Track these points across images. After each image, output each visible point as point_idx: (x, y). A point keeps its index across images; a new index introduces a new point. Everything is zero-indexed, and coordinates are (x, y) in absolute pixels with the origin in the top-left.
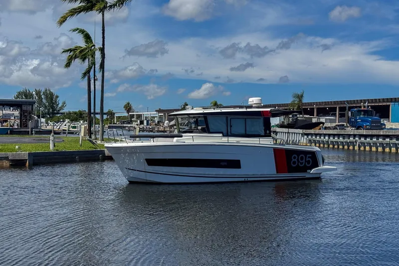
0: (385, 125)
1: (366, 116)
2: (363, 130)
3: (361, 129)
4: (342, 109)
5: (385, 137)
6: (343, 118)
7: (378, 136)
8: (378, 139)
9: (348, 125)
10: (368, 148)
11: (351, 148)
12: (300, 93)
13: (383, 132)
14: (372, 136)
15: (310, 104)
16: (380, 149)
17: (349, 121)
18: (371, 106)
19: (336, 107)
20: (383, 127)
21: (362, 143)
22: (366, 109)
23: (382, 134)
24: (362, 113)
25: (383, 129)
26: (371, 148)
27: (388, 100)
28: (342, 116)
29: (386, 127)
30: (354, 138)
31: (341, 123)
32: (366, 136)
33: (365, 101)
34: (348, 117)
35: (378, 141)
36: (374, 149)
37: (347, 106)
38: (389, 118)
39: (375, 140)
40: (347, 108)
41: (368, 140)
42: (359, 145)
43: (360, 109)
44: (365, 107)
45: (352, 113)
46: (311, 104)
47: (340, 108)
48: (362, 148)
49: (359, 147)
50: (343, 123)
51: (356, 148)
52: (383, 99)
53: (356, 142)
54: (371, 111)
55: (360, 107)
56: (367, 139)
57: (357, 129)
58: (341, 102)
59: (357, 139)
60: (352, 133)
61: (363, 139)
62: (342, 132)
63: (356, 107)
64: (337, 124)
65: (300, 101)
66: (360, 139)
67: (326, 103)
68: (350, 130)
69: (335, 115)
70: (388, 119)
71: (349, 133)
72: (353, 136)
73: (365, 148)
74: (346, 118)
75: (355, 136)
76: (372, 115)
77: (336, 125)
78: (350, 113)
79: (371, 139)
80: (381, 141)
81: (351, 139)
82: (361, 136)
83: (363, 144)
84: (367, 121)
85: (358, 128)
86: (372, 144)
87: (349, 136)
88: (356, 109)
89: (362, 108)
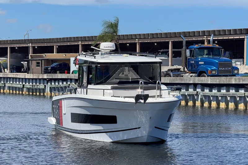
0: (237, 69)
1: (211, 56)
2: (206, 78)
3: (204, 76)
4: (178, 45)
5: (238, 87)
6: (178, 58)
7: (228, 86)
8: (228, 91)
9: (186, 70)
10: (214, 104)
11: (190, 103)
12: (113, 21)
13: (236, 80)
14: (219, 86)
15: (130, 37)
16: (231, 105)
17: (187, 64)
18: (218, 40)
19: (168, 42)
20: (236, 72)
21: (205, 96)
22: (211, 45)
23: (233, 82)
24: (206, 52)
25: (234, 75)
26: (218, 104)
27: (241, 32)
28: (176, 55)
29: (240, 72)
30: (195, 90)
31: (175, 67)
32: (211, 86)
33: (209, 33)
34: (186, 57)
35: (228, 93)
36: (223, 105)
37: (185, 40)
38: (243, 58)
39: (224, 91)
40: (184, 44)
41: (215, 91)
42: (201, 99)
43: (203, 46)
44: (209, 42)
45: (191, 51)
46: (132, 37)
47: (173, 43)
48: (206, 104)
49: (202, 103)
50: (179, 67)
51: (198, 103)
52: (235, 30)
53: (197, 95)
54: (219, 49)
55: (202, 42)
56: (213, 91)
57: (199, 76)
58: (176, 35)
59: (199, 90)
60: (191, 82)
61: (207, 91)
62: (178, 80)
63: (197, 42)
64: (170, 67)
65: (115, 32)
66: (203, 90)
67: (153, 36)
68: (189, 78)
69: (167, 53)
70: (242, 60)
71: (188, 82)
72: (192, 86)
73: (210, 104)
74: (182, 58)
75: (195, 86)
76: (219, 55)
77: (169, 70)
78: (188, 52)
79: (219, 91)
80: (233, 94)
81: (191, 90)
82: (204, 86)
83: (207, 97)
84: (213, 64)
85: (200, 74)
86: (220, 98)
87: (187, 86)
88: (196, 46)
89: (206, 43)
